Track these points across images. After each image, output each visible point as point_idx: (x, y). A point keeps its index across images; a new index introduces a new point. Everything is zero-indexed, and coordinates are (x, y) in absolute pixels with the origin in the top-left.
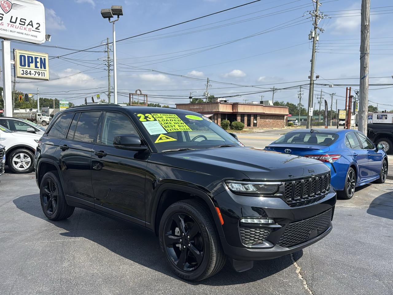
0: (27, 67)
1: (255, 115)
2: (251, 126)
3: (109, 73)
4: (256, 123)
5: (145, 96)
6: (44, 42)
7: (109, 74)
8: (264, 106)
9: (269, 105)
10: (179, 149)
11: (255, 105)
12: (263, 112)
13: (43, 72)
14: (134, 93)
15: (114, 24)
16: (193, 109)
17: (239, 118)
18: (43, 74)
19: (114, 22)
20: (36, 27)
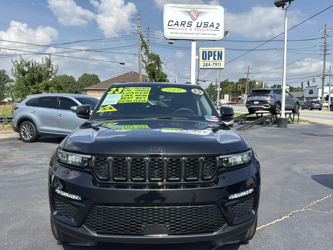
0: (207, 60)
3: (325, 57)
6: (222, 38)
7: (324, 59)
13: (219, 62)
18: (219, 64)
19: (286, 9)
20: (216, 27)
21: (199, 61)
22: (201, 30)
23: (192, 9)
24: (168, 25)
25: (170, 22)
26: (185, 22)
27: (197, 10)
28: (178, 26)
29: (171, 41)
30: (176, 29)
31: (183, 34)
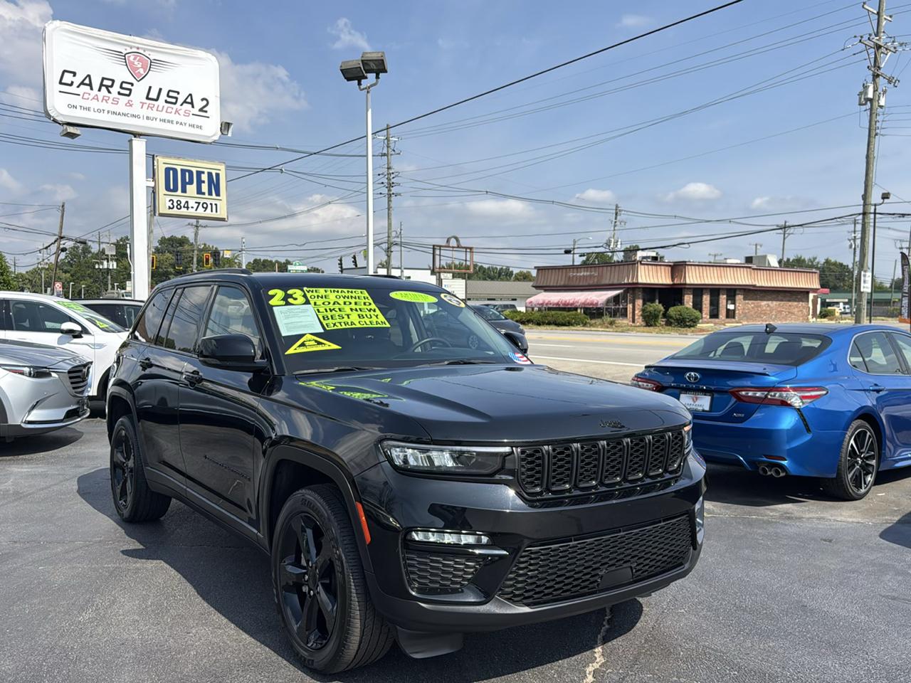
0: (179, 192)
1: (732, 292)
2: (721, 316)
3: (389, 201)
4: (734, 311)
5: (468, 250)
6: (216, 138)
7: (389, 205)
8: (754, 269)
9: (767, 265)
10: (337, 368)
11: (729, 266)
12: (751, 284)
13: (214, 202)
14: (443, 243)
15: (368, 92)
16: (575, 279)
17: (688, 300)
18: (214, 207)
19: (369, 88)
20: (201, 107)
21: (154, 192)
22: (160, 109)
23: (131, 48)
24: (61, 83)
25: (66, 74)
26: (113, 81)
27: (145, 53)
28: (92, 89)
29: (71, 129)
30: (86, 96)
31: (108, 112)
